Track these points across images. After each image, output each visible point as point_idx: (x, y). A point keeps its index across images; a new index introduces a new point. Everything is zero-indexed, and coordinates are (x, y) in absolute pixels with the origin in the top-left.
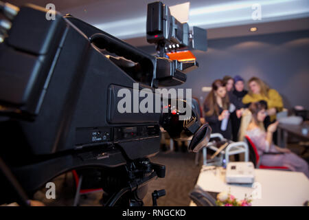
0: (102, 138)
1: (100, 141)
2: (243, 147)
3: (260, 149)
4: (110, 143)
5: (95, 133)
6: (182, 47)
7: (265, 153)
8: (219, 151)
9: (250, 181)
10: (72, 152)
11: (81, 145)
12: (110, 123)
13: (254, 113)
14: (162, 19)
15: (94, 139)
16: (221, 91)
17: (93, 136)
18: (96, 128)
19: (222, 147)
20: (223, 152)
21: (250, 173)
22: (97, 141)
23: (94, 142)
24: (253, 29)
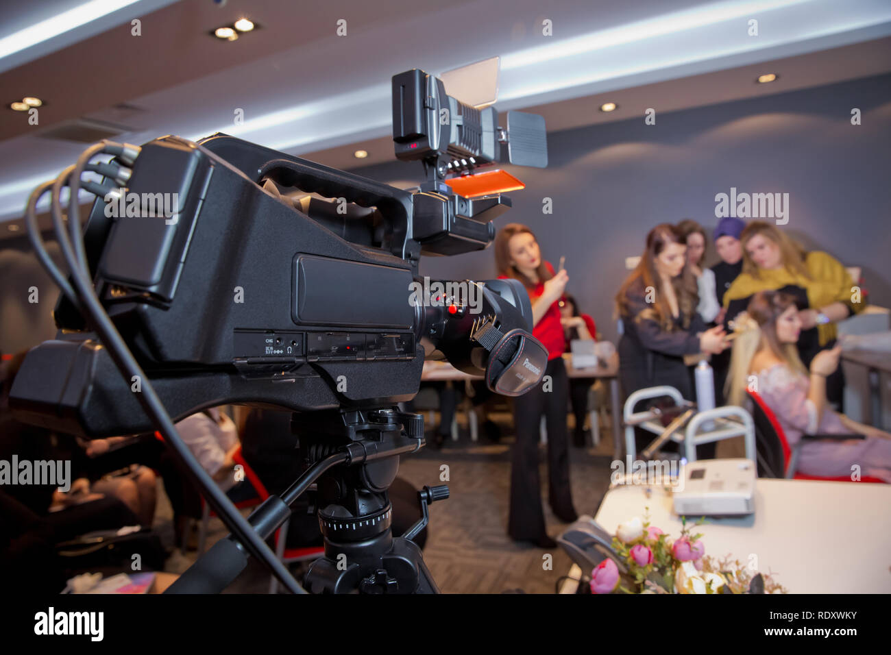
0: (285, 350)
1: (280, 356)
2: (737, 420)
3: (793, 427)
4: (301, 360)
5: (271, 341)
6: (482, 162)
7: (807, 438)
8: (665, 433)
9: (741, 509)
10: (229, 369)
11: (246, 358)
12: (299, 324)
13: (766, 322)
14: (424, 107)
15: (269, 350)
16: (672, 258)
17: (268, 345)
18: (272, 331)
19: (676, 424)
20: (678, 437)
21: (742, 485)
22: (276, 355)
23: (270, 356)
24: (767, 78)
